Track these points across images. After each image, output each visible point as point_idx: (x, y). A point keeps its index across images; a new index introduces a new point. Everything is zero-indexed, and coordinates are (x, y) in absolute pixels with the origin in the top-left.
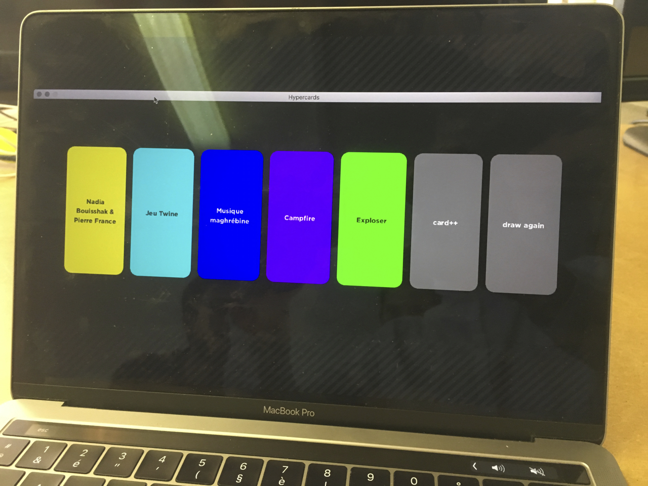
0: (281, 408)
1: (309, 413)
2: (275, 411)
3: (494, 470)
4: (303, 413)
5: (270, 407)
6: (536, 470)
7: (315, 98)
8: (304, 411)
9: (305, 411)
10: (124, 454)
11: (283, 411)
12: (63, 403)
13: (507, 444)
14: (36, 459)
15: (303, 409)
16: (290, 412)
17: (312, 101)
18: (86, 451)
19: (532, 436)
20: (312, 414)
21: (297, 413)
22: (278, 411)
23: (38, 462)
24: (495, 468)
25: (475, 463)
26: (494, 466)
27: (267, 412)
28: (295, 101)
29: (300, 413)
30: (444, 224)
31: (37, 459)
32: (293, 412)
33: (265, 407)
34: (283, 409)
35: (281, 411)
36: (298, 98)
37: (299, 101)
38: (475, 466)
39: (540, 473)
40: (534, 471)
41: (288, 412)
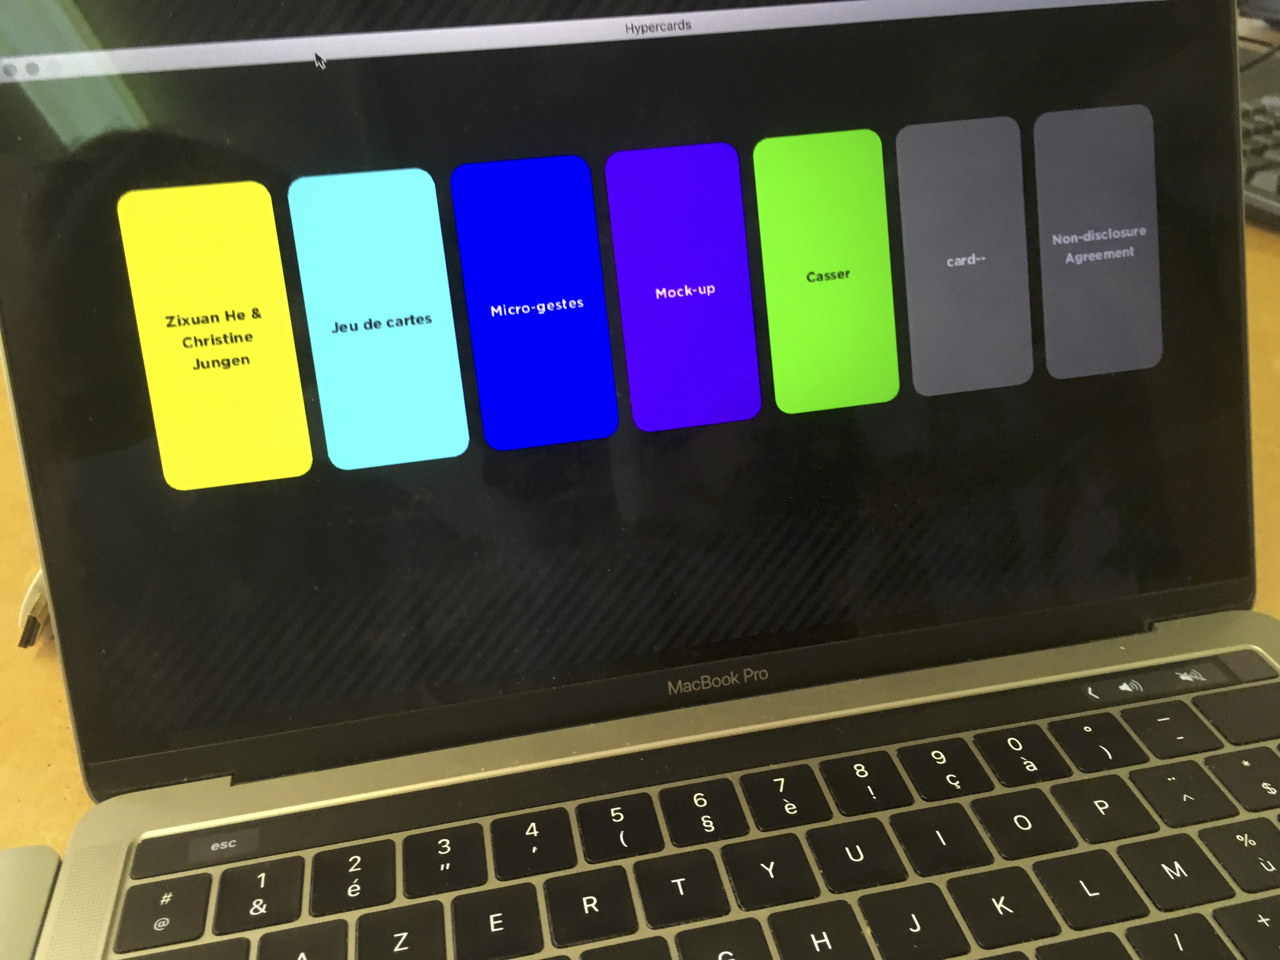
0: (702, 677)
1: (758, 675)
2: (690, 687)
3: (1126, 691)
4: (746, 677)
5: (680, 682)
6: (1188, 673)
7: (681, 26)
8: (748, 673)
9: (750, 674)
10: (444, 843)
11: (707, 682)
12: (228, 779)
13: (1121, 644)
14: (252, 906)
15: (745, 671)
16: (722, 682)
17: (677, 33)
18: (355, 860)
19: (1147, 622)
20: (762, 674)
21: (733, 679)
22: (697, 686)
23: (263, 910)
24: (1124, 687)
25: (1090, 690)
26: (1121, 684)
27: (676, 692)
28: (641, 36)
29: (741, 678)
30: (966, 262)
31: (256, 906)
32: (726, 681)
33: (670, 684)
34: (705, 679)
35: (703, 682)
36: (645, 28)
37: (649, 35)
38: (1093, 692)
39: (1196, 677)
40: (1184, 677)
41: (717, 682)
